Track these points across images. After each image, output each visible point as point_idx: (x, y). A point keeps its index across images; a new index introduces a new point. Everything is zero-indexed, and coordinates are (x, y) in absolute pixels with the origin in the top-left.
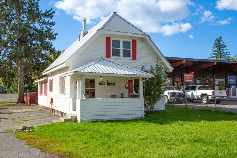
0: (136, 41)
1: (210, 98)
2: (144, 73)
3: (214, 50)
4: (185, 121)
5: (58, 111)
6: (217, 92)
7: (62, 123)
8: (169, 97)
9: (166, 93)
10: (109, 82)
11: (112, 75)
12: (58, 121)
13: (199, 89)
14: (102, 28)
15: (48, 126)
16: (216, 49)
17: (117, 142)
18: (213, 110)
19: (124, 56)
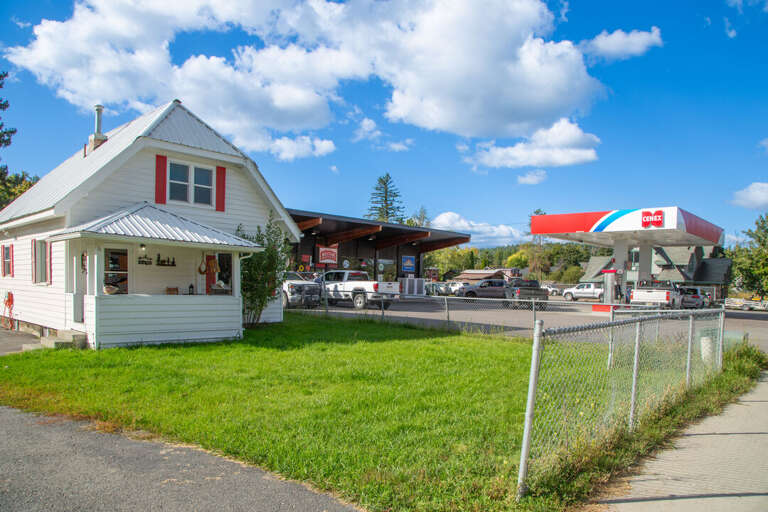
0: (224, 169)
1: (369, 296)
2: (244, 242)
3: (375, 200)
4: (328, 341)
5: (29, 324)
6: (384, 287)
7: (50, 350)
8: (289, 294)
9: (286, 286)
10: (162, 258)
11: (174, 244)
12: (38, 346)
13: (349, 279)
14: (149, 134)
15: (16, 358)
16: (379, 199)
17: (199, 386)
18: (377, 320)
19: (196, 201)
